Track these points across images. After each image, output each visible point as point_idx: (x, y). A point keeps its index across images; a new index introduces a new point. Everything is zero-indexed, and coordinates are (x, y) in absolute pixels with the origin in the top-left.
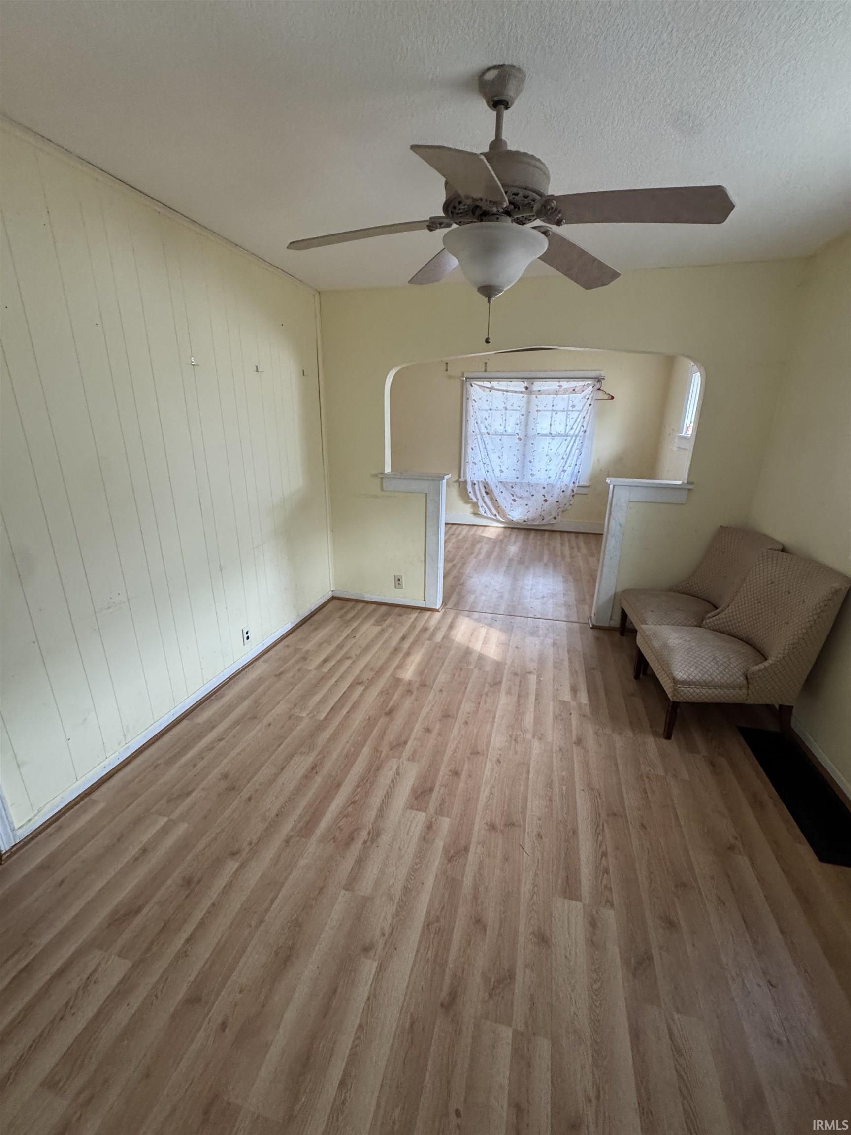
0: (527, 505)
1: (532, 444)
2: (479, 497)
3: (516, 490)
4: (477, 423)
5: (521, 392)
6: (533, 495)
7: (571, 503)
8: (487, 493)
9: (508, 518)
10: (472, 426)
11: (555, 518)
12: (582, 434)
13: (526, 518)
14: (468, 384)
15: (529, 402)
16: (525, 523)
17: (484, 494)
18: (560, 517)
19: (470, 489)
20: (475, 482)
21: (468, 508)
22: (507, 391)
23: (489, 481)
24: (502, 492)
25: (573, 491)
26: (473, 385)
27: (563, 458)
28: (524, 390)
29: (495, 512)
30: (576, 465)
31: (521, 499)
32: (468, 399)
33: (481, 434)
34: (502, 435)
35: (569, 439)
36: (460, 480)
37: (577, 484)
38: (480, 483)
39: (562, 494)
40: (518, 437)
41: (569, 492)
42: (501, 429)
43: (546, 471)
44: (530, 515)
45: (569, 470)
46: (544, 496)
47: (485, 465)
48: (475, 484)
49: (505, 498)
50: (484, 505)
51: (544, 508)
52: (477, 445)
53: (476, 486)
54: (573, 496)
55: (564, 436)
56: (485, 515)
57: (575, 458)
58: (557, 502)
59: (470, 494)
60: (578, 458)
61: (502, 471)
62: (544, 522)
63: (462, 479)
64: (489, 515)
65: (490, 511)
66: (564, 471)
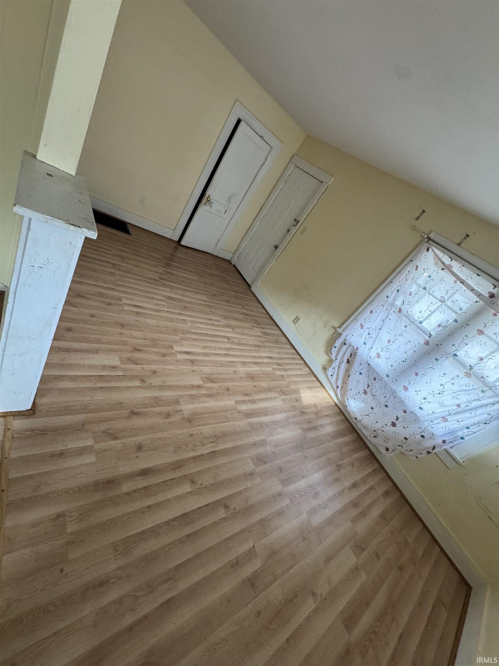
0: (372, 408)
1: (436, 359)
2: (339, 358)
3: (377, 385)
4: (398, 291)
5: (479, 295)
6: (386, 406)
7: (419, 456)
8: (348, 361)
9: (344, 401)
10: (390, 291)
11: (387, 449)
13: (359, 418)
14: (426, 245)
15: (477, 314)
16: (355, 421)
17: (345, 360)
18: (393, 454)
19: (338, 344)
20: (347, 342)
21: (323, 359)
22: (463, 282)
23: (360, 352)
24: (361, 373)
25: (434, 448)
26: (430, 250)
27: (459, 406)
28: (487, 295)
29: (340, 384)
30: (467, 428)
31: (372, 397)
32: (411, 261)
33: (392, 305)
34: (413, 322)
35: (489, 393)
36: (338, 329)
37: (447, 447)
38: (350, 348)
39: (419, 437)
40: (427, 338)
41: (429, 444)
42: (417, 316)
43: (425, 399)
44: (367, 421)
45: (452, 424)
46: (397, 418)
47: (368, 336)
48: (345, 344)
49: (358, 382)
50: (337, 368)
51: (386, 429)
52: (378, 312)
53: (345, 347)
54: (429, 453)
55: (487, 386)
56: (330, 377)
57: (476, 420)
58: (406, 438)
59: (334, 349)
60: (478, 424)
61: (379, 356)
62: (373, 440)
63: (340, 331)
64: (333, 380)
65: (337, 379)
66: (445, 419)
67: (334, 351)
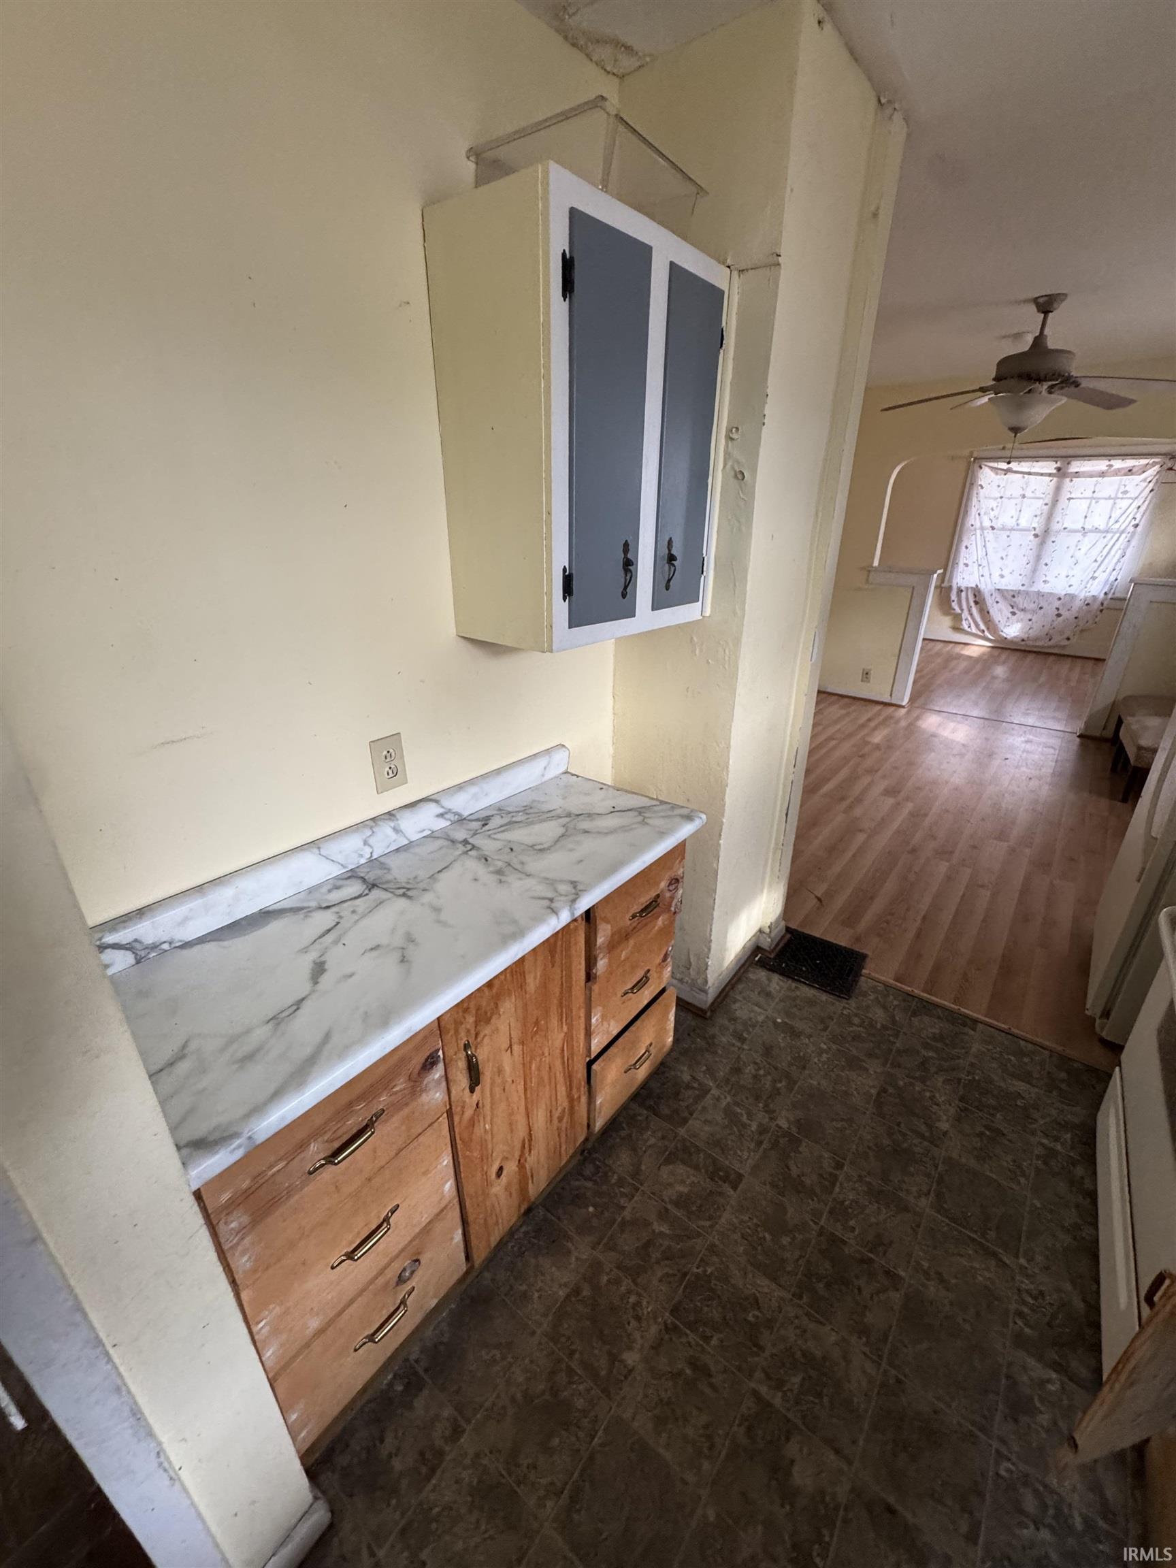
0: (1030, 620)
1: (1053, 542)
2: (965, 606)
3: (1019, 600)
4: (979, 514)
5: (1050, 475)
6: (1041, 608)
7: (1097, 620)
8: (976, 603)
9: (1000, 636)
10: (973, 519)
11: (1068, 639)
12: (1131, 529)
13: (1025, 636)
14: (976, 465)
15: (1058, 489)
16: (1023, 643)
17: (972, 604)
18: (1076, 637)
19: (954, 596)
20: (963, 588)
21: (947, 621)
22: (1029, 474)
23: (982, 587)
24: (997, 602)
25: (1102, 604)
26: (983, 466)
27: (1096, 561)
28: (1055, 471)
29: (982, 627)
30: (1114, 570)
31: (1022, 613)
32: (973, 484)
33: (982, 528)
34: (1012, 529)
35: (1109, 536)
36: (943, 585)
37: (1110, 596)
38: (970, 591)
39: (1085, 607)
40: (1033, 532)
41: (1096, 606)
42: (1011, 523)
43: (1067, 576)
44: (1032, 633)
45: (1102, 577)
46: (1058, 609)
47: (980, 568)
48: (962, 591)
49: (1000, 610)
50: (969, 618)
51: (1055, 624)
52: (974, 543)
53: (963, 594)
54: (1101, 611)
55: (1103, 532)
56: (969, 630)
57: (1115, 560)
58: (1076, 618)
59: (953, 604)
60: (1119, 561)
61: (1002, 576)
62: (1050, 643)
63: (946, 584)
64: (974, 630)
65: (977, 626)
66: (1094, 578)
67: (955, 605)
